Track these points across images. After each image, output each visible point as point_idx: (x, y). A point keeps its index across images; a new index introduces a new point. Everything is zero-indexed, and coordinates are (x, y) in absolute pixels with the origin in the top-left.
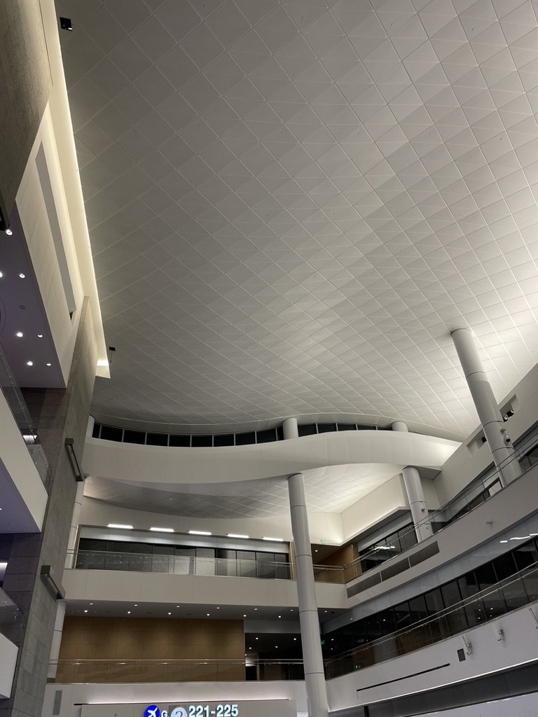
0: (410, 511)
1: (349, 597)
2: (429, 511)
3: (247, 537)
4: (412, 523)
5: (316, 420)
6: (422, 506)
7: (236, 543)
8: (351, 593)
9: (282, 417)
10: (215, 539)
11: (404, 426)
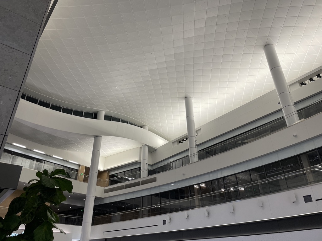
0: (141, 163)
1: (104, 193)
2: (148, 165)
3: (62, 159)
4: (140, 168)
5: (112, 115)
6: (146, 162)
7: (55, 160)
8: (106, 191)
9: (99, 109)
10: (45, 156)
11: (147, 128)
